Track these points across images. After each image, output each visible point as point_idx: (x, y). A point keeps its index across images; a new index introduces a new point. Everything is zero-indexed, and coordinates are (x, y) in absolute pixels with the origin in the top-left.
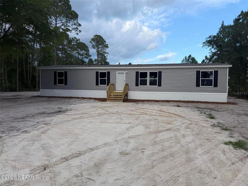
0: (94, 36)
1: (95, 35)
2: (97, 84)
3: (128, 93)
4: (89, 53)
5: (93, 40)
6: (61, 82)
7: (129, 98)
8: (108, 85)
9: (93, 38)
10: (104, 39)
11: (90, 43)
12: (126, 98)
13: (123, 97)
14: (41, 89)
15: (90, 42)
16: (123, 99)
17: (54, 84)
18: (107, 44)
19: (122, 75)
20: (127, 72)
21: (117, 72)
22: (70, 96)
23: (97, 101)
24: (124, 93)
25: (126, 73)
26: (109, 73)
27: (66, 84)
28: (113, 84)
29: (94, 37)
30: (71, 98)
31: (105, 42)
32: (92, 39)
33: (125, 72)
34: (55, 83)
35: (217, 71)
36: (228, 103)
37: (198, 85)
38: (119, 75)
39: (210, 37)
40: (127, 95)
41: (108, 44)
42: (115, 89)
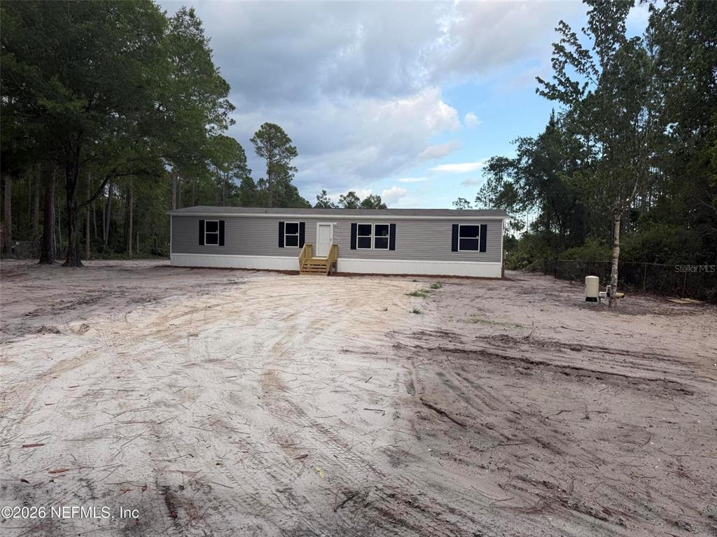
0: (262, 126)
1: (264, 123)
2: (281, 245)
3: (336, 261)
4: (246, 166)
5: (259, 135)
6: (212, 240)
7: (338, 271)
8: (301, 247)
9: (260, 131)
10: (286, 133)
11: (252, 143)
12: (333, 270)
13: (328, 267)
14: (172, 252)
15: (253, 140)
16: (327, 270)
17: (198, 243)
18: (293, 147)
19: (328, 228)
20: (335, 223)
21: (318, 224)
22: (229, 267)
23: (282, 274)
24: (331, 261)
25: (334, 226)
26: (303, 225)
27: (222, 243)
28: (311, 246)
29: (261, 128)
30: (232, 269)
31: (289, 140)
32: (256, 133)
33: (331, 224)
34: (201, 243)
35: (486, 226)
36: (504, 278)
37: (454, 249)
38: (321, 228)
39: (493, 159)
40: (334, 265)
41: (295, 148)
42: (313, 254)
